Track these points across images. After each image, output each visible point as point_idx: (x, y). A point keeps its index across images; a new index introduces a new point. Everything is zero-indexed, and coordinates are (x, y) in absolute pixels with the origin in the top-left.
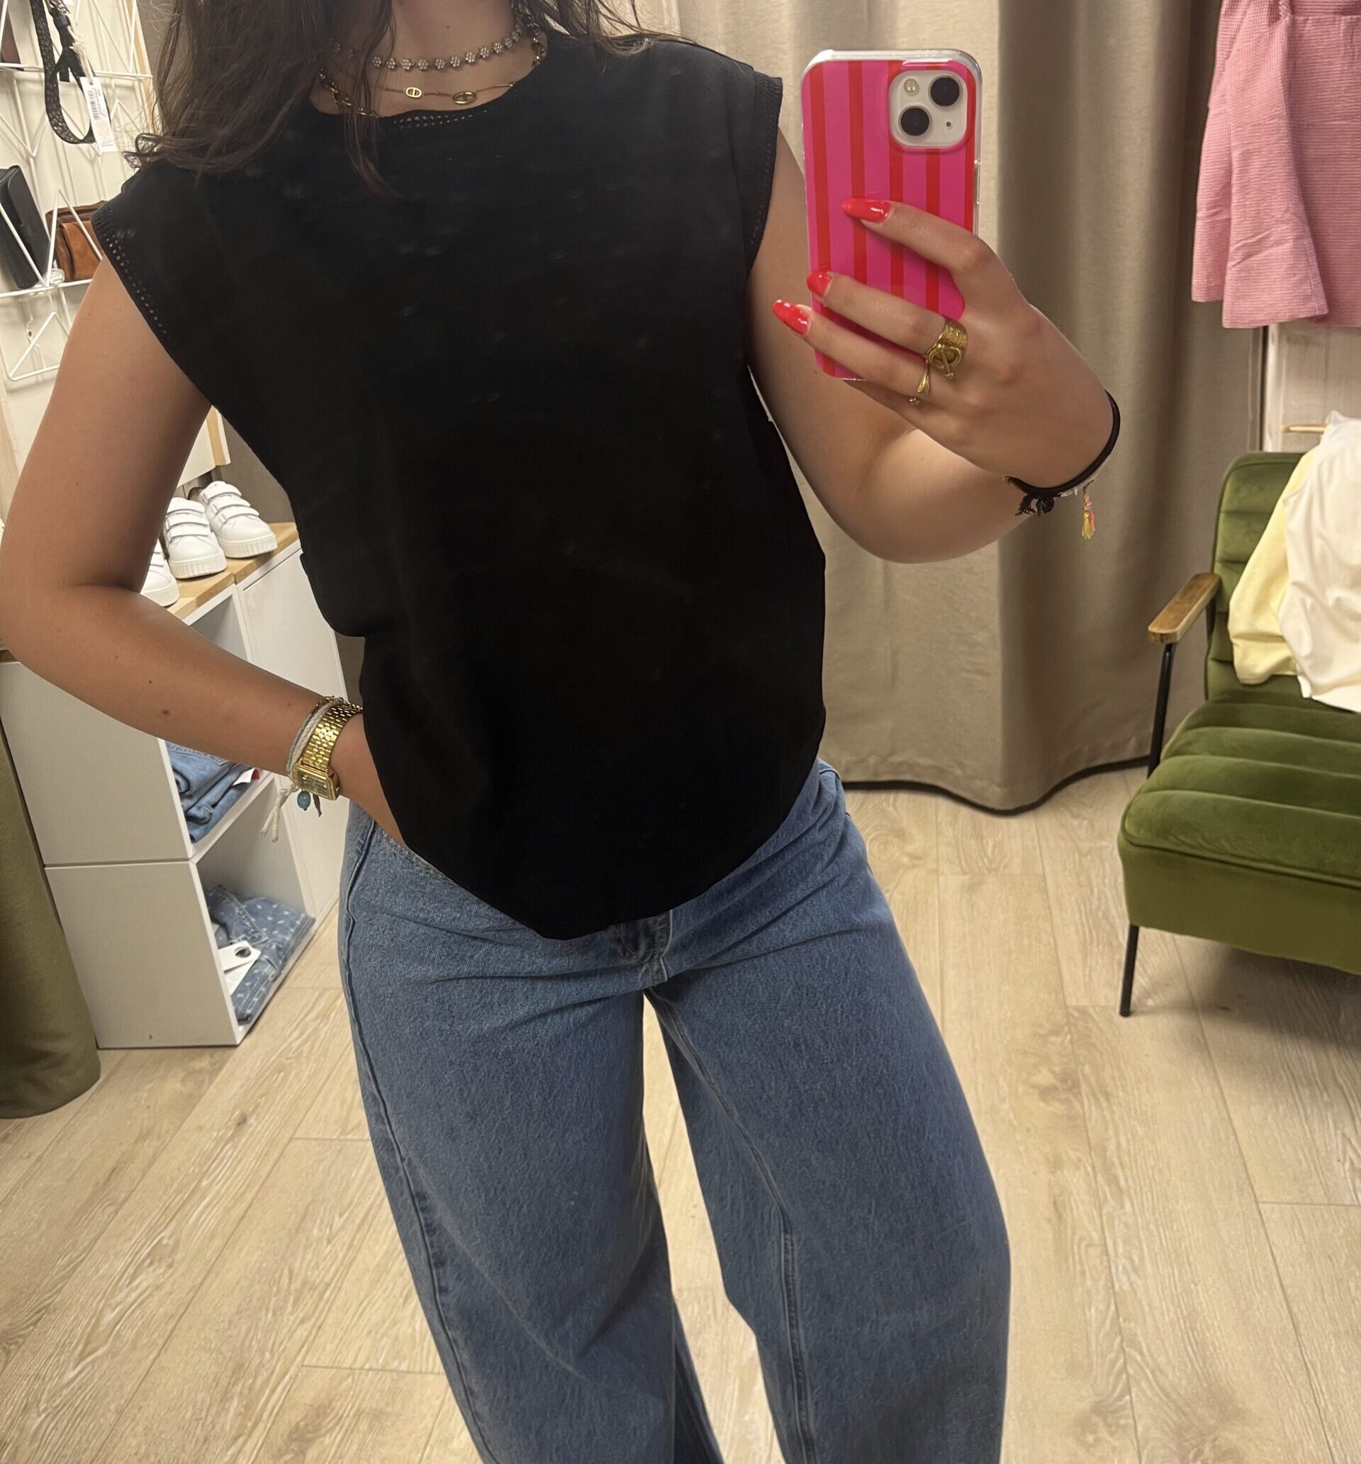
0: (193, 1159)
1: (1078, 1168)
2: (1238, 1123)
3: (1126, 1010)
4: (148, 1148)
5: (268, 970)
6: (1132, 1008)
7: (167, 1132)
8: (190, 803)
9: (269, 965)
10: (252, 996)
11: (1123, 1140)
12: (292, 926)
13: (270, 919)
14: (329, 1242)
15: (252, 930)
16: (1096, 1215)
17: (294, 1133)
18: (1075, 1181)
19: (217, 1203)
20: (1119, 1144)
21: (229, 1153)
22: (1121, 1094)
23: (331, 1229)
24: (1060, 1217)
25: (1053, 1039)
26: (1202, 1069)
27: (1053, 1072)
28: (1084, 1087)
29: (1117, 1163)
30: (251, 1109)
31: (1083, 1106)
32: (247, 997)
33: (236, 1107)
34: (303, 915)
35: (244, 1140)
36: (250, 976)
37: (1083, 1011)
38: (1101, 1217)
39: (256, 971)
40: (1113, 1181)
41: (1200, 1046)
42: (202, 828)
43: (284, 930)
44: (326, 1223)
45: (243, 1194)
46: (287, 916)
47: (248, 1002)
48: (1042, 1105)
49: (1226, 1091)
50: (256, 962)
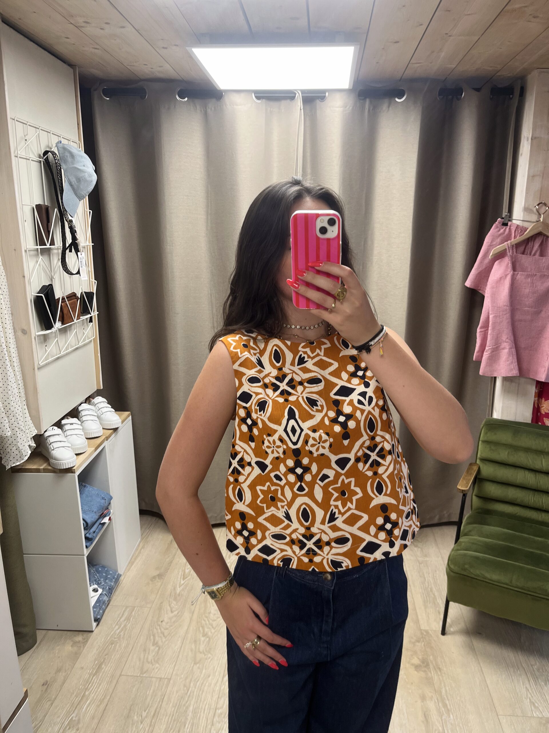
0: (80, 683)
1: (432, 700)
2: (488, 682)
3: (443, 633)
4: (61, 676)
5: (105, 598)
6: (446, 632)
7: (69, 669)
8: (87, 532)
9: (106, 596)
10: (100, 609)
11: (447, 688)
12: (114, 578)
13: (104, 574)
14: (141, 723)
15: (98, 580)
16: (440, 720)
17: (121, 673)
18: (431, 705)
19: (93, 703)
20: (446, 691)
21: (95, 681)
22: (445, 669)
23: (141, 717)
24: (427, 721)
25: (417, 644)
26: (474, 659)
27: (419, 659)
28: (431, 666)
29: (446, 698)
30: (102, 661)
31: (431, 673)
32: (98, 610)
33: (95, 660)
34: (117, 573)
35: (101, 674)
36: (98, 601)
37: (427, 632)
38: (442, 720)
39: (101, 599)
40: (445, 705)
41: (472, 649)
42: (90, 542)
43: (111, 581)
44: (139, 714)
45: (103, 699)
46: (111, 574)
47: (99, 612)
48: (416, 672)
49: (483, 669)
50: (100, 594)
